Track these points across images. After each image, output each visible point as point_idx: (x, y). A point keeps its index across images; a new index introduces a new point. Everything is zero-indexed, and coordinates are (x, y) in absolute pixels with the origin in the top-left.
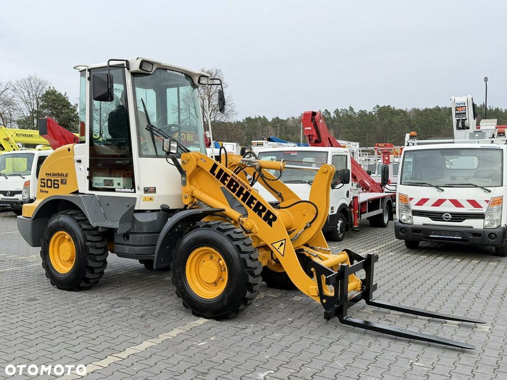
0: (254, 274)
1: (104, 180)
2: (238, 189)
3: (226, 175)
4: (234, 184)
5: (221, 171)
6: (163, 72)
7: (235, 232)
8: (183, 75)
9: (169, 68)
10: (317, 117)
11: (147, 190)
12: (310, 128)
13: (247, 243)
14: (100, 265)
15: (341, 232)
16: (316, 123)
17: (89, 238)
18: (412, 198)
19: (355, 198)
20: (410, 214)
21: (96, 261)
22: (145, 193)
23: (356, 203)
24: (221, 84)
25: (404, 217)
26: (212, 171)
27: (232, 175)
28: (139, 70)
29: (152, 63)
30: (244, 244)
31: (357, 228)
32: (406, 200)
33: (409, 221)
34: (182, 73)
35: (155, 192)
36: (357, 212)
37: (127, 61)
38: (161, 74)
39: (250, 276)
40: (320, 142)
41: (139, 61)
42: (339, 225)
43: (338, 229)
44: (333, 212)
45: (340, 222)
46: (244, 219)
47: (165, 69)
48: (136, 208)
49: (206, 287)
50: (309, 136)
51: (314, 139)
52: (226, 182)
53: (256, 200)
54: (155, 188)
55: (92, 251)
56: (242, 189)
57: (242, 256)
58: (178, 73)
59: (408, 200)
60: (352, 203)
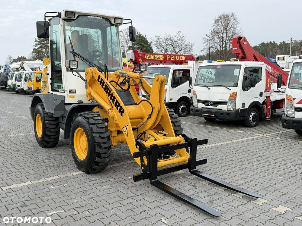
0: (101, 146)
1: (58, 85)
2: (108, 91)
3: (104, 82)
4: (107, 88)
5: (102, 79)
6: (84, 17)
7: (94, 119)
8: (101, 18)
9: (89, 15)
10: (242, 40)
11: (71, 91)
12: (236, 49)
13: (100, 127)
14: (54, 134)
15: (254, 121)
16: (241, 45)
17: (46, 119)
18: (295, 99)
19: (268, 97)
20: (293, 110)
21: (51, 132)
22: (69, 93)
23: (268, 101)
24: (131, 23)
25: (289, 113)
26: (98, 80)
27: (106, 82)
28: (65, 17)
29: (74, 13)
30: (97, 127)
31: (269, 118)
32: (291, 99)
33: (293, 115)
34: (100, 17)
35: (75, 93)
36: (269, 107)
37: (59, 12)
38: (82, 19)
39: (97, 148)
40: (246, 58)
41: (64, 12)
42: (251, 116)
43: (251, 119)
44: (244, 107)
45: (253, 114)
46: (110, 111)
47: (86, 15)
48: (66, 102)
49: (84, 152)
50: (236, 54)
51: (241, 55)
52: (104, 87)
53: (116, 99)
54: (75, 90)
55: (47, 126)
56: (110, 91)
57: (94, 135)
58: (97, 17)
59: (292, 99)
60: (266, 101)
